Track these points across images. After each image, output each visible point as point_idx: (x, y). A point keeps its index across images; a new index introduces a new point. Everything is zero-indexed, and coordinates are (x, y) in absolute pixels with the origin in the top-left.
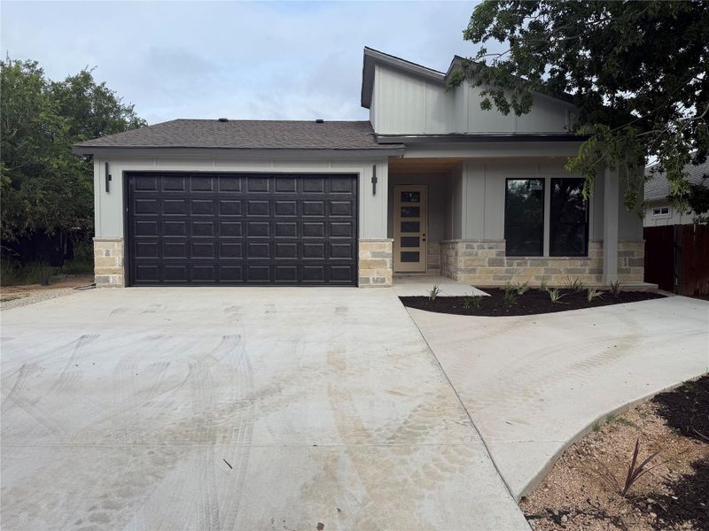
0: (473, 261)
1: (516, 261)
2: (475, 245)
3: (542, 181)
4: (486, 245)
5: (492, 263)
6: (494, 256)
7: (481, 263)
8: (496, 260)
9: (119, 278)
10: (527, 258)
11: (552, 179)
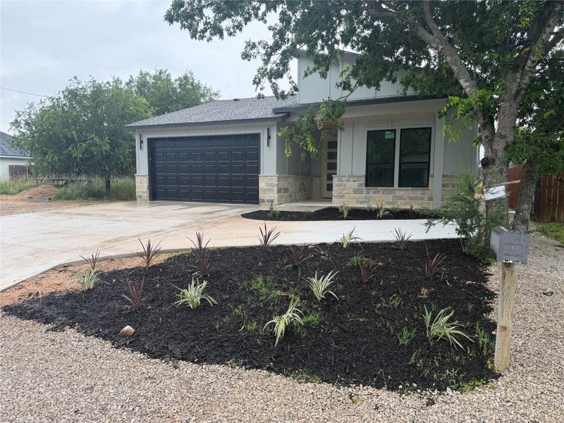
0: (342, 190)
1: (372, 189)
2: (344, 179)
3: (394, 131)
4: (351, 179)
5: (356, 191)
6: (357, 187)
7: (348, 191)
8: (358, 189)
9: (146, 195)
10: (379, 188)
11: (402, 130)
